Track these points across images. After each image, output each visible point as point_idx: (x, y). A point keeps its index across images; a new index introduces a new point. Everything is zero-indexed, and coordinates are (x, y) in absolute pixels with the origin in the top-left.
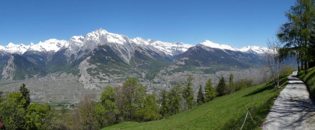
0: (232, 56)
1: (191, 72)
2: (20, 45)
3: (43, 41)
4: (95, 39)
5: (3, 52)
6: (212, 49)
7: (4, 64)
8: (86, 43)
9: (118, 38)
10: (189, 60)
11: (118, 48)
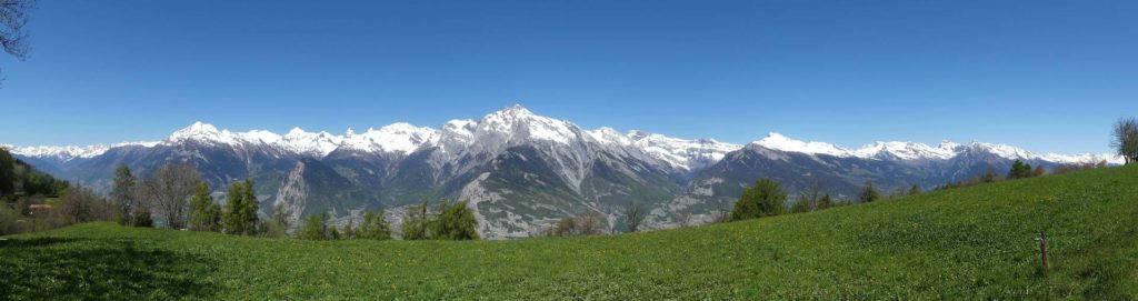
0: (835, 169)
2: (318, 135)
3: (377, 127)
4: (502, 128)
5: (276, 151)
6: (786, 155)
7: (280, 179)
8: (482, 138)
9: (555, 129)
10: (723, 184)
11: (554, 152)
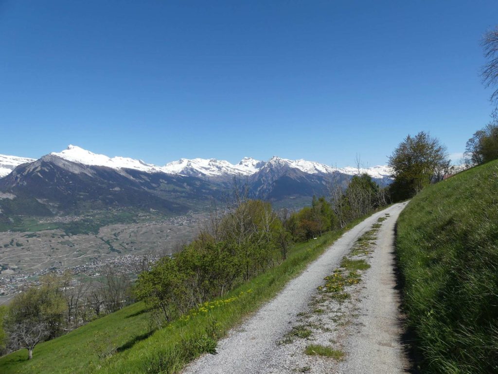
1: (22, 234)
6: (89, 169)
10: (14, 199)
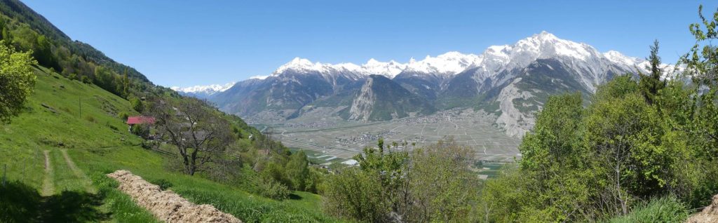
2: (388, 63)
4: (532, 49)
5: (356, 75)
7: (355, 93)
8: (515, 58)
9: (575, 49)
11: (574, 66)
